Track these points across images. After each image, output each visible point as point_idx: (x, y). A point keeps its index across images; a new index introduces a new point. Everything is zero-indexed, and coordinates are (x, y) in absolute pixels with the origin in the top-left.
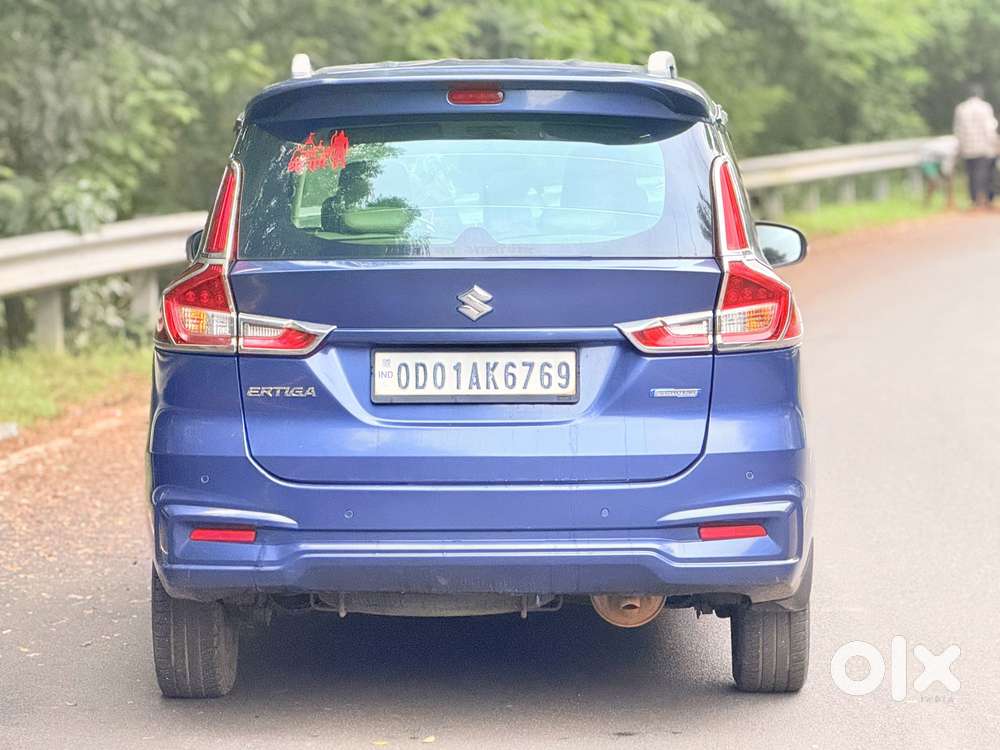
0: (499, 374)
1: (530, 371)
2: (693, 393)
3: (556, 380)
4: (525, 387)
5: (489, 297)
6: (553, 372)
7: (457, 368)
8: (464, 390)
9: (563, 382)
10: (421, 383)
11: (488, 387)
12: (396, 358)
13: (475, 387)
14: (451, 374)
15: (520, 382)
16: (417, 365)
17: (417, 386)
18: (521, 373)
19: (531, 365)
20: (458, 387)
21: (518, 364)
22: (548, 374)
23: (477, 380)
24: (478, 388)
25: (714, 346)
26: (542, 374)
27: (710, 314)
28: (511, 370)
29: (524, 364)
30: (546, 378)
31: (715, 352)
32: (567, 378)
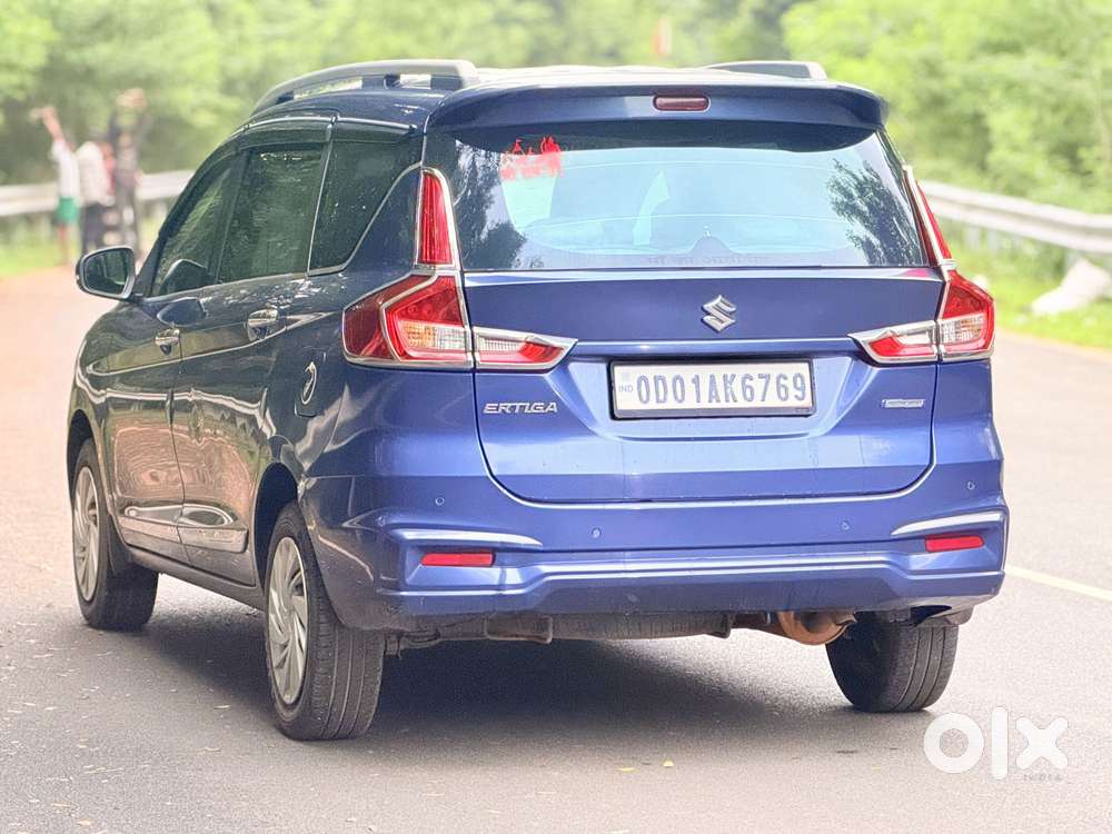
0: (737, 386)
1: (767, 383)
2: (920, 403)
3: (793, 392)
4: (763, 400)
6: (789, 383)
7: (696, 381)
8: (705, 404)
9: (799, 394)
10: (661, 397)
11: (727, 401)
12: (635, 371)
13: (714, 400)
14: (690, 388)
15: (758, 393)
16: (656, 378)
17: (658, 401)
18: (758, 385)
19: (768, 377)
20: (698, 401)
21: (755, 377)
22: (783, 386)
23: (716, 392)
24: (718, 401)
25: (939, 355)
26: (779, 386)
27: (932, 323)
28: (748, 382)
29: (760, 376)
30: (782, 390)
31: (939, 361)
32: (803, 389)
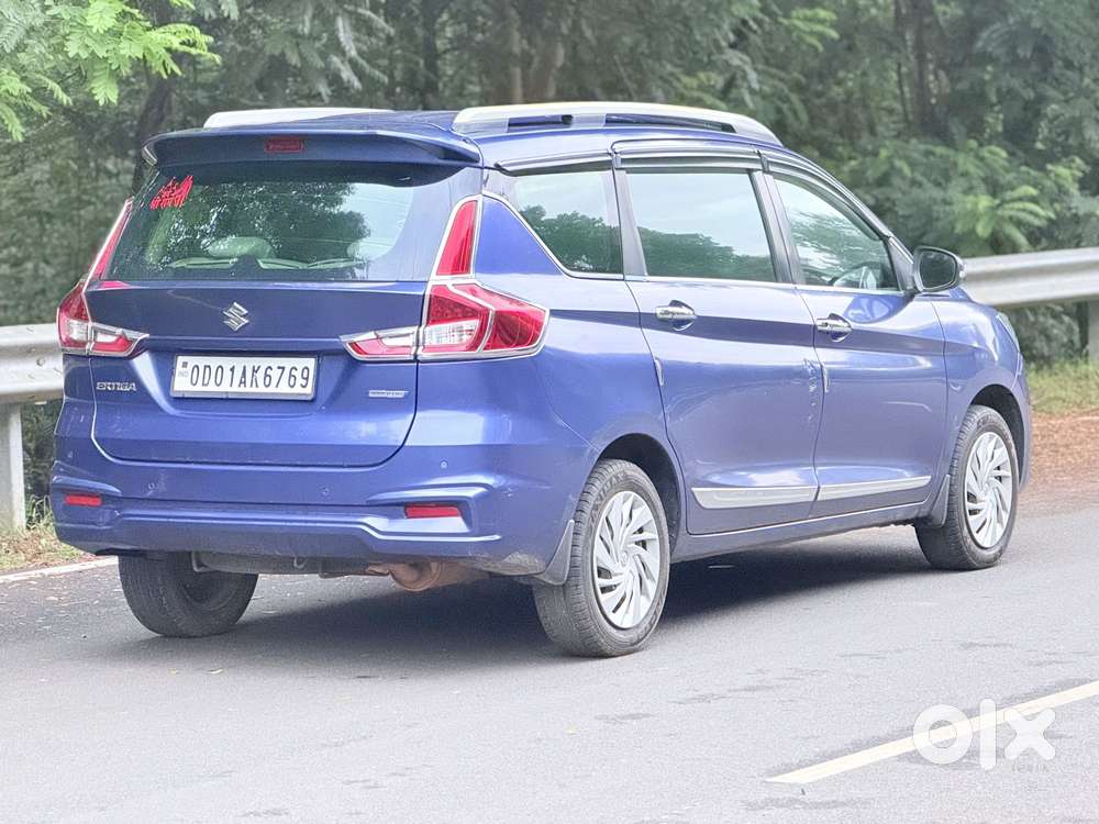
0: (260, 375)
1: (282, 373)
2: (401, 394)
3: (300, 381)
4: (276, 387)
5: (246, 312)
6: (297, 374)
7: (232, 369)
8: (236, 388)
9: (304, 382)
10: (206, 382)
11: (252, 387)
12: (193, 360)
13: (242, 385)
14: (227, 373)
15: (274, 382)
16: (205, 367)
17: (203, 384)
18: (275, 374)
19: (283, 368)
20: (231, 386)
21: (275, 368)
22: (294, 376)
23: (245, 381)
24: (245, 387)
25: (416, 356)
26: (291, 375)
27: (415, 329)
28: (269, 372)
29: (279, 368)
30: (292, 379)
31: (416, 360)
32: (307, 379)
